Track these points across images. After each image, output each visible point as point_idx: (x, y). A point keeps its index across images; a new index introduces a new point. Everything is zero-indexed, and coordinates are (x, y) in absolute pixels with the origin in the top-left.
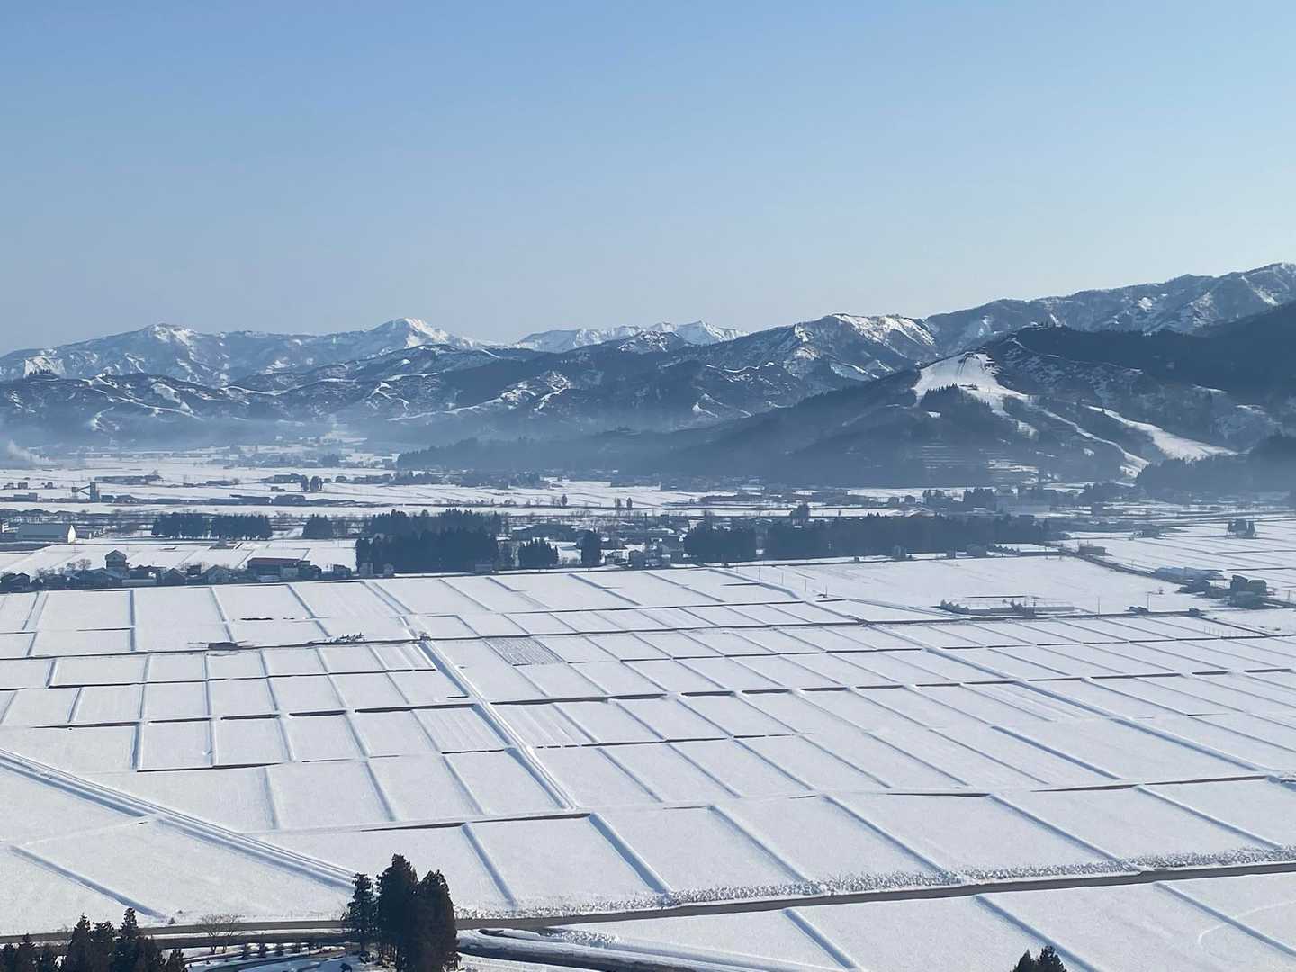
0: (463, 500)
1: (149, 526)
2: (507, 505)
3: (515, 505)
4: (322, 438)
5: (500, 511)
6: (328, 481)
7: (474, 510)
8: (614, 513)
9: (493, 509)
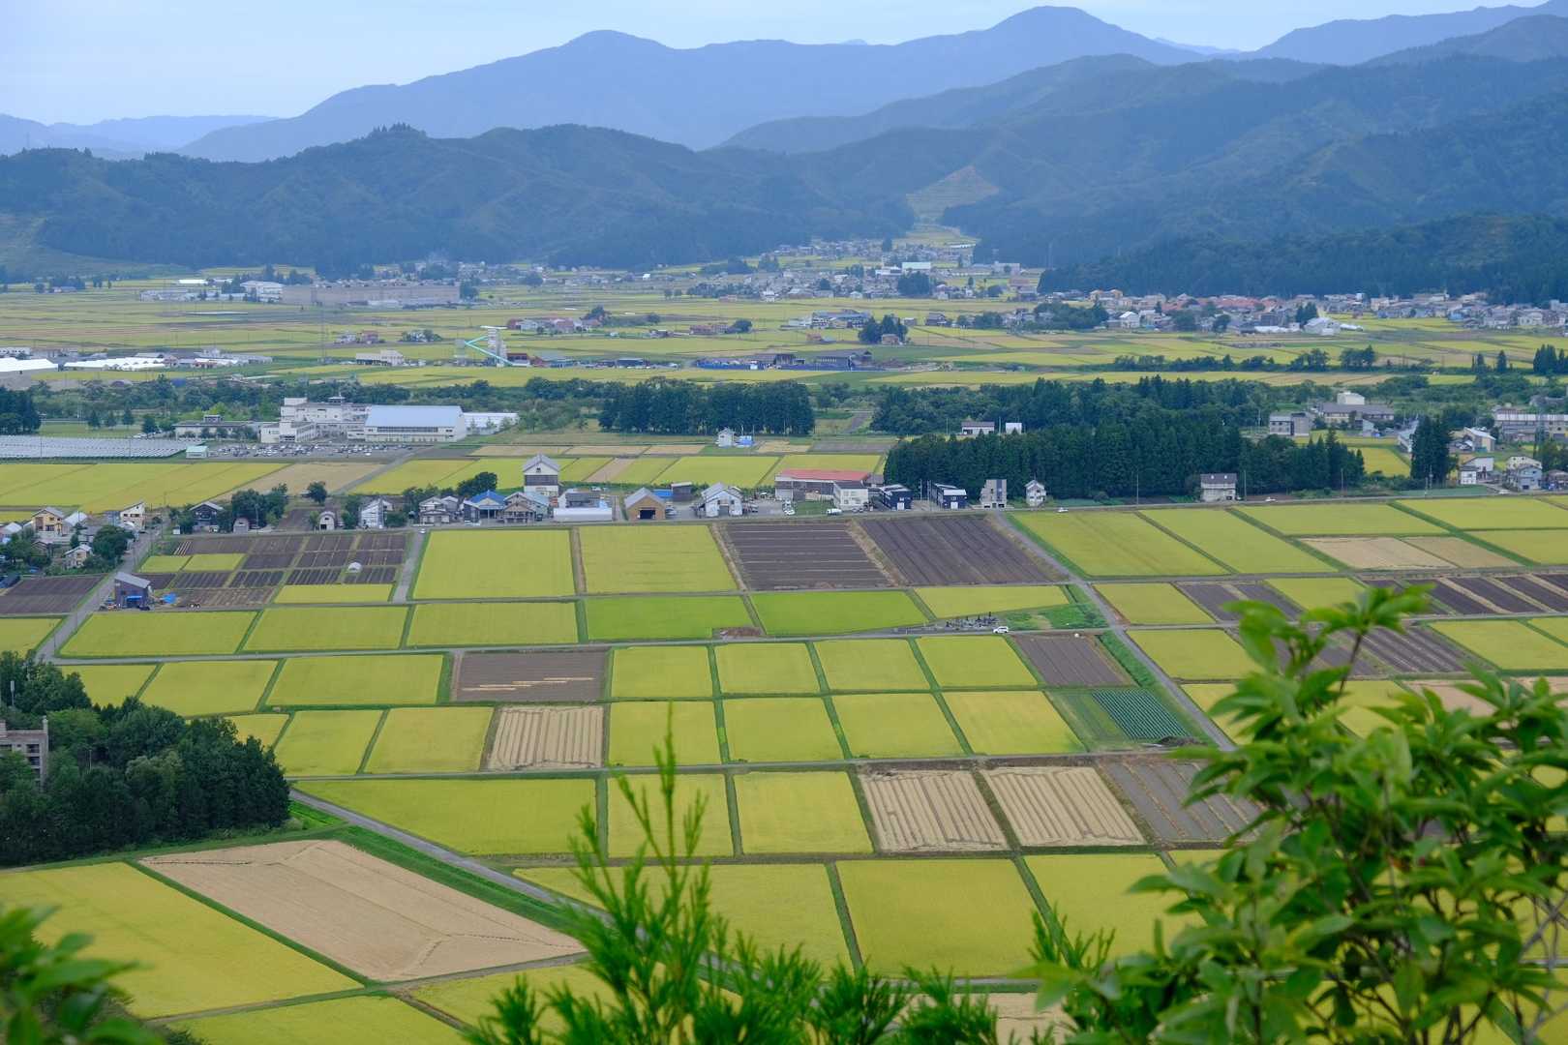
0: (1171, 358)
1: (594, 411)
2: (1255, 365)
3: (1273, 367)
4: (896, 243)
5: (1242, 377)
6: (914, 323)
7: (1194, 377)
8: (1471, 379)
9: (1228, 375)
